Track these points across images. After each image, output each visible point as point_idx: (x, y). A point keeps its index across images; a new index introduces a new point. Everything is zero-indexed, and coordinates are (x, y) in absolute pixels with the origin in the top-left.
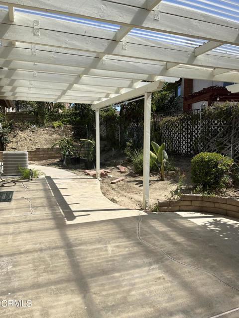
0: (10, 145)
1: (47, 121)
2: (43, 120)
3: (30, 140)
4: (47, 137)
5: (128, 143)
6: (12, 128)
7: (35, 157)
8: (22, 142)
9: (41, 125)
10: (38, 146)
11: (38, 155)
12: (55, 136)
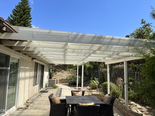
0: (54, 77)
1: (68, 68)
2: (66, 68)
3: (61, 75)
4: (67, 74)
5: (91, 78)
6: (55, 71)
7: (61, 82)
8: (58, 76)
9: (65, 70)
10: (63, 78)
11: (62, 81)
12: (70, 74)
